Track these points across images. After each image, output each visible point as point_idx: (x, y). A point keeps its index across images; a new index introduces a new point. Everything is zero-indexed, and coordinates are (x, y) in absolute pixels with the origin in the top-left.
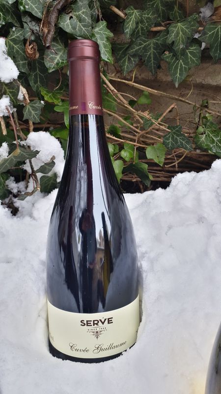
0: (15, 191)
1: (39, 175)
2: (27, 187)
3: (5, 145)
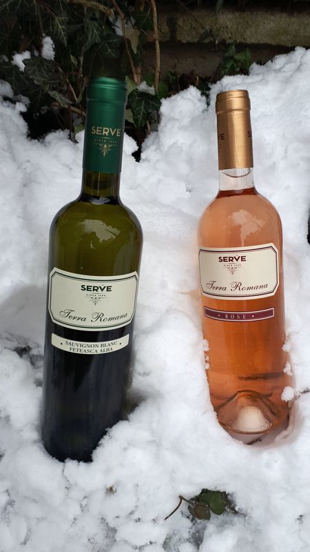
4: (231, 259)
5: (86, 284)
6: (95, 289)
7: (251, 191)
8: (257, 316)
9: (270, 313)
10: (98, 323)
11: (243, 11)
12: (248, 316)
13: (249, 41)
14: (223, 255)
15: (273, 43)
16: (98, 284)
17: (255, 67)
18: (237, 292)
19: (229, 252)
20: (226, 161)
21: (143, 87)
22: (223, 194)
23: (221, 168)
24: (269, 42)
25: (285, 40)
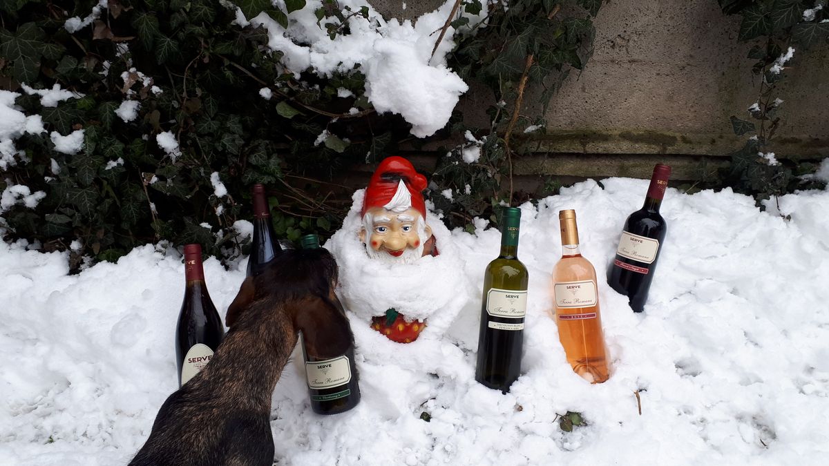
0: (226, 255)
1: (241, 245)
2: (233, 252)
3: (221, 230)
4: (573, 287)
5: (508, 294)
6: (512, 297)
7: (579, 256)
8: (588, 316)
9: (594, 315)
10: (513, 314)
11: (554, 158)
12: (584, 316)
13: (558, 174)
14: (569, 286)
15: (573, 175)
16: (513, 294)
17: (563, 189)
18: (577, 304)
19: (571, 283)
20: (565, 241)
21: (502, 203)
22: (564, 257)
23: (563, 244)
24: (571, 174)
25: (580, 173)
